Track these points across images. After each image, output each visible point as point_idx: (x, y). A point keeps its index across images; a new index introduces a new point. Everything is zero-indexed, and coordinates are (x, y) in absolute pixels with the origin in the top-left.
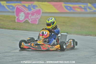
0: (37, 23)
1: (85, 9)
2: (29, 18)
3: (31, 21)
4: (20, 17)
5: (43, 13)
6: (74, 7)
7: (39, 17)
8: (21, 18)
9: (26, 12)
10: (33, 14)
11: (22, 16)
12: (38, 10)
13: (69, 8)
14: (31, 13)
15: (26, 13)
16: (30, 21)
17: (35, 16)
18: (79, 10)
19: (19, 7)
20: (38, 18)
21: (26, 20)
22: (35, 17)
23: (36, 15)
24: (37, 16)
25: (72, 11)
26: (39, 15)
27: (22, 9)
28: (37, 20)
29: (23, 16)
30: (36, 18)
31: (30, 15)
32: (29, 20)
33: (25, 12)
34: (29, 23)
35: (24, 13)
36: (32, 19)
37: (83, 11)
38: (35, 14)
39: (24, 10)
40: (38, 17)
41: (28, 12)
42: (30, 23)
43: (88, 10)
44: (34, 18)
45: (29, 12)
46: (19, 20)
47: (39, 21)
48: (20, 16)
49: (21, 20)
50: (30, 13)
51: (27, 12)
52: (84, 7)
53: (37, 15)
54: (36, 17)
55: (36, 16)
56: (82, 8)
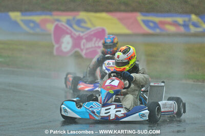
2: (82, 47)
4: (63, 46)
8: (66, 48)
9: (75, 34)
10: (89, 39)
11: (67, 43)
13: (151, 24)
14: (86, 36)
15: (75, 37)
16: (83, 53)
18: (172, 29)
20: (100, 47)
22: (95, 44)
23: (96, 40)
24: (98, 44)
25: (158, 31)
27: (67, 28)
28: (99, 51)
29: (68, 43)
30: (96, 47)
31: (84, 41)
32: (82, 50)
33: (73, 34)
35: (72, 37)
36: (87, 49)
39: (72, 32)
41: (79, 35)
42: (84, 56)
43: (193, 29)
44: (92, 47)
45: (82, 34)
46: (62, 51)
48: (62, 43)
49: (65, 50)
50: (84, 37)
51: (77, 34)
52: (184, 21)
54: (97, 45)
55: (97, 42)
56: (180, 25)
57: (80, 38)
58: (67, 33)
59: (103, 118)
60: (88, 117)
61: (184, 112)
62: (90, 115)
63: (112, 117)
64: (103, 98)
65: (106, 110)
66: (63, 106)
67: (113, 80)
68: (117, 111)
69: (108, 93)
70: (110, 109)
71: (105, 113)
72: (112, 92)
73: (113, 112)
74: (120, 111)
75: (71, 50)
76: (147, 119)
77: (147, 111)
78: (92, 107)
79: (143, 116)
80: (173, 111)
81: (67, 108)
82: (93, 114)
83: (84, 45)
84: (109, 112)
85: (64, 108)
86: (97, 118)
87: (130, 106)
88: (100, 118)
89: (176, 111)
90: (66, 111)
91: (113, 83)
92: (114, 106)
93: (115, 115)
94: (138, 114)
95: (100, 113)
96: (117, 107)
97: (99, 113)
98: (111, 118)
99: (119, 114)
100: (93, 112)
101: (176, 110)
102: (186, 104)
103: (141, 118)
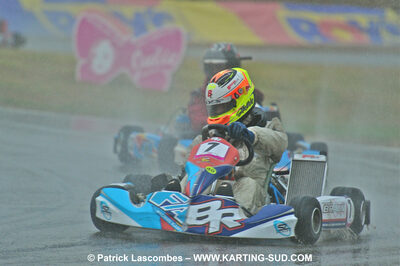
13: (305, 27)
25: (317, 40)
29: (106, 57)
48: (94, 56)
59: (192, 228)
60: (158, 225)
61: (367, 222)
62: (162, 220)
63: (214, 228)
64: (193, 185)
65: (200, 211)
66: (99, 199)
67: (215, 145)
68: (224, 215)
69: (205, 173)
70: (208, 208)
71: (199, 219)
72: (212, 171)
73: (215, 216)
74: (231, 215)
76: (293, 234)
77: (293, 217)
78: (167, 203)
79: (283, 227)
80: (345, 220)
81: (108, 204)
82: (169, 220)
84: (206, 217)
85: (102, 203)
86: (179, 229)
87: (250, 203)
88: (186, 229)
89: (351, 220)
90: (106, 210)
91: (214, 151)
92: (218, 204)
93: (221, 223)
94: (271, 223)
95: (186, 217)
96: (225, 204)
97: (184, 217)
98: (211, 231)
99: (230, 222)
100: (171, 215)
101: (352, 218)
102: (372, 204)
103: (279, 231)
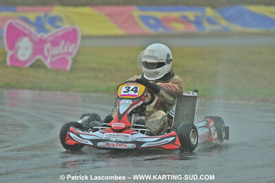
0: (69, 67)
1: (198, 22)
2: (46, 54)
3: (51, 63)
4: (20, 53)
5: (84, 38)
6: (168, 20)
7: (73, 49)
8: (23, 55)
9: (35, 36)
10: (55, 43)
11: (24, 49)
12: (70, 30)
13: (152, 22)
14: (51, 38)
15: (36, 40)
16: (47, 63)
17: (61, 47)
18: (180, 28)
19: (17, 23)
20: (69, 53)
21: (38, 60)
22: (63, 49)
23: (65, 44)
24: (68, 48)
25: (161, 30)
26: (73, 45)
27: (25, 28)
28: (69, 58)
29: (27, 49)
30: (65, 53)
31: (48, 45)
32: (46, 58)
33: (32, 36)
34: (44, 67)
35: (31, 40)
36: (53, 56)
37: (193, 28)
38: (63, 42)
39: (31, 33)
40: (70, 50)
41: (42, 37)
42: (49, 67)
43: (208, 27)
44: (60, 54)
45: (45, 36)
47: (75, 61)
48: (19, 48)
49: (22, 58)
51: (39, 36)
53: (68, 43)
54: (65, 50)
55: (66, 47)
56: (190, 22)
57: (42, 41)
58: (25, 35)
75: (30, 59)
83: (48, 50)
